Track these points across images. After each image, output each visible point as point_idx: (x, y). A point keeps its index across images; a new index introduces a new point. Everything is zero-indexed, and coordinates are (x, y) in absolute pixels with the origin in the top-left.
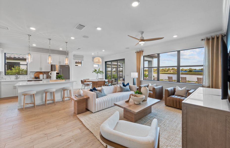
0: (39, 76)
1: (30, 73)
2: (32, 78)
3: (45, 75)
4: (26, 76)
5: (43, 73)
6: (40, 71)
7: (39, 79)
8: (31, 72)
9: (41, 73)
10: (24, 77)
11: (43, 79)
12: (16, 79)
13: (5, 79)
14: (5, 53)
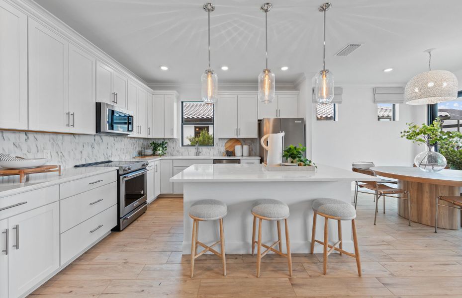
0: (234, 150)
1: (218, 140)
2: (222, 153)
3: (246, 147)
4: (212, 149)
5: (242, 142)
6: (236, 137)
7: (235, 156)
8: (220, 139)
9: (237, 141)
10: (208, 150)
11: (242, 156)
12: (197, 155)
13: (182, 154)
14: (182, 102)
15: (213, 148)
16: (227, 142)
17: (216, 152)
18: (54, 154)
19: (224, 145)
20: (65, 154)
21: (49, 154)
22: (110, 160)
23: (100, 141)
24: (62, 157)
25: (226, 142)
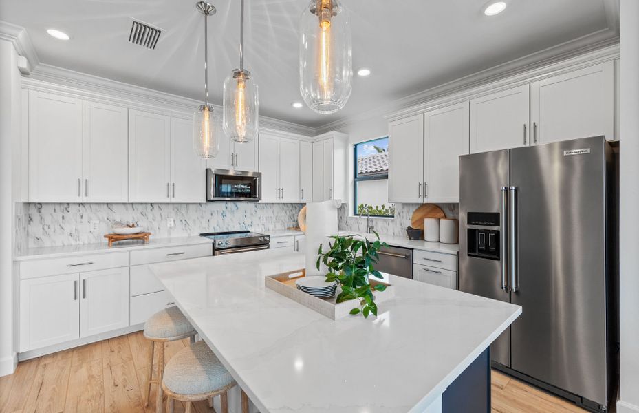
1: (400, 208)
4: (391, 223)
6: (421, 201)
7: (424, 240)
8: (403, 204)
9: (436, 208)
10: (385, 225)
11: (439, 242)
13: (351, 228)
14: (355, 146)
15: (393, 221)
16: (417, 211)
17: (398, 229)
18: (178, 223)
19: (411, 215)
20: (190, 222)
21: (172, 222)
22: (249, 230)
23: (234, 208)
24: (187, 226)
25: (414, 210)
